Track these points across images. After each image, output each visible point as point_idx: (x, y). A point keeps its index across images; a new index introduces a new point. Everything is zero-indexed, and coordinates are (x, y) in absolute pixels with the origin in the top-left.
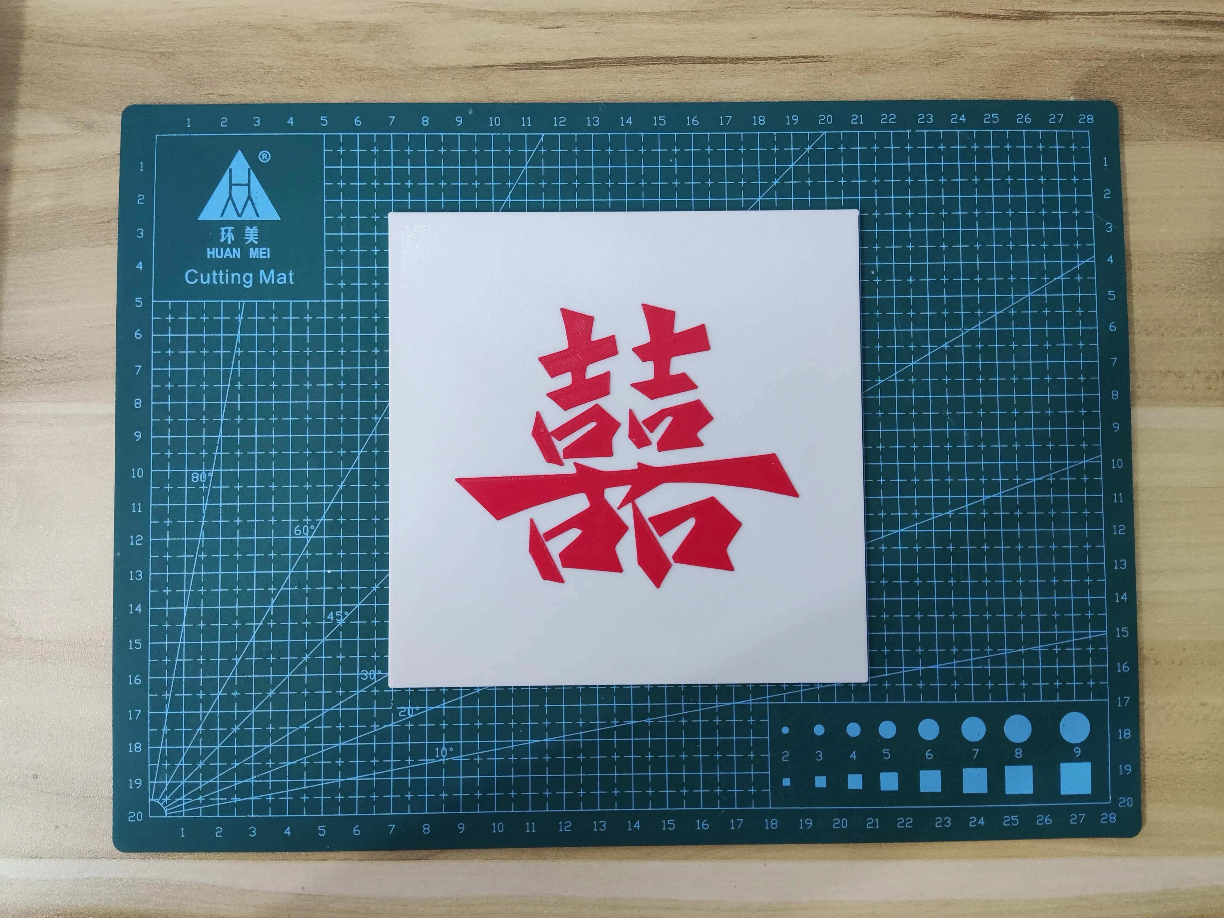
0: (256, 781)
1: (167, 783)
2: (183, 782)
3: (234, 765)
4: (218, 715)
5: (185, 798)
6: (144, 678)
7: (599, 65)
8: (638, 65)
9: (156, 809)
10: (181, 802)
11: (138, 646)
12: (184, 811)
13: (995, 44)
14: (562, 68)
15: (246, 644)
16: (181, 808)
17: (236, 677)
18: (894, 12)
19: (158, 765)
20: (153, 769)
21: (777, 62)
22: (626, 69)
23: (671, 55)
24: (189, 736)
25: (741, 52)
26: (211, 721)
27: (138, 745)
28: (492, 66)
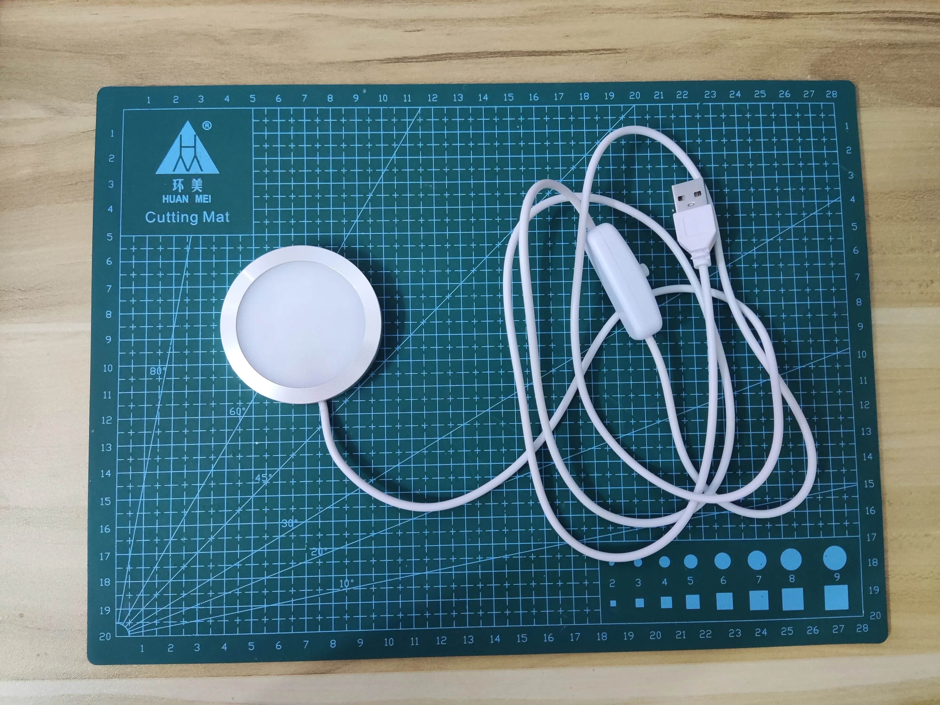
0: (200, 608)
1: (130, 610)
2: (143, 609)
3: (182, 595)
4: (170, 556)
5: (144, 621)
6: (112, 528)
7: (450, 58)
8: (480, 58)
9: (122, 631)
10: (141, 625)
11: (108, 502)
12: (143, 631)
13: (750, 38)
14: (422, 61)
15: (192, 500)
16: (141, 629)
17: (184, 526)
18: (673, 15)
19: (123, 596)
20: (119, 599)
21: (585, 54)
22: (471, 61)
23: (505, 50)
24: (147, 572)
25: (557, 47)
26: (165, 561)
27: (107, 580)
28: (369, 61)
